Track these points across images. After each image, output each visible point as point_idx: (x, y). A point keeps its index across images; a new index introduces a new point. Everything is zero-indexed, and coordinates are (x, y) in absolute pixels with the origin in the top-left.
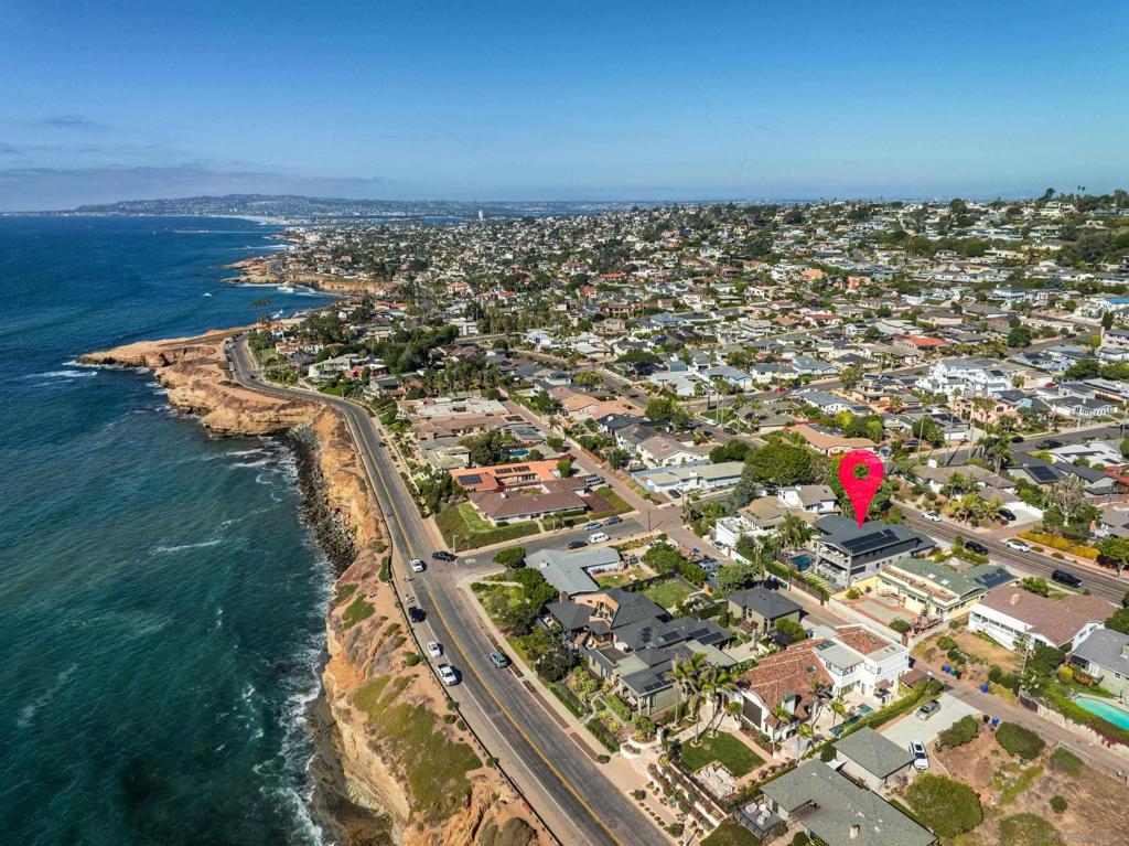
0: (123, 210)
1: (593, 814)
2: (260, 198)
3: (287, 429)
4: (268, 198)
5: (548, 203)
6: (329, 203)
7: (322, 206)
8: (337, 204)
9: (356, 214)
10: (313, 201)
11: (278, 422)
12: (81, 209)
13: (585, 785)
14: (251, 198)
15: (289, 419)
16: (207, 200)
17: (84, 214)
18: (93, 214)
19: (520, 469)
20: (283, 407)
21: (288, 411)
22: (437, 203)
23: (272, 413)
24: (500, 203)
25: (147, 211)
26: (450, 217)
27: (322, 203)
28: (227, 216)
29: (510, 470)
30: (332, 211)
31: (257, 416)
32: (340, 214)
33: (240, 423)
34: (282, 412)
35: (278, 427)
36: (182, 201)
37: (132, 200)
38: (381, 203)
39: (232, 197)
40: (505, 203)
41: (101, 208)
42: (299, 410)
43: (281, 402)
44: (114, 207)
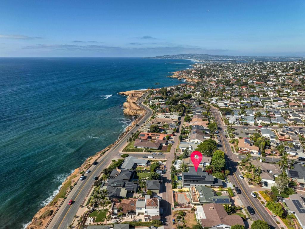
0: (165, 57)
1: (65, 216)
2: (197, 55)
3: (138, 115)
4: (199, 55)
5: (280, 57)
6: (213, 56)
7: (211, 57)
8: (215, 57)
9: (220, 59)
10: (210, 56)
11: (136, 113)
12: (157, 57)
13: (72, 210)
14: (194, 55)
15: (139, 113)
16: (184, 55)
17: (157, 58)
18: (158, 58)
19: (157, 135)
20: (138, 110)
21: (139, 111)
22: (244, 56)
23: (135, 111)
24: (264, 57)
25: (170, 57)
26: (246, 61)
27: (211, 56)
28: (187, 59)
29: (154, 135)
30: (213, 58)
31: (132, 111)
32: (215, 59)
33: (129, 112)
34: (137, 111)
35: (136, 114)
36: (178, 55)
37: (167, 55)
38: (228, 56)
39: (190, 54)
40: (265, 57)
41: (161, 57)
42: (141, 111)
43: (138, 108)
44: (163, 57)
